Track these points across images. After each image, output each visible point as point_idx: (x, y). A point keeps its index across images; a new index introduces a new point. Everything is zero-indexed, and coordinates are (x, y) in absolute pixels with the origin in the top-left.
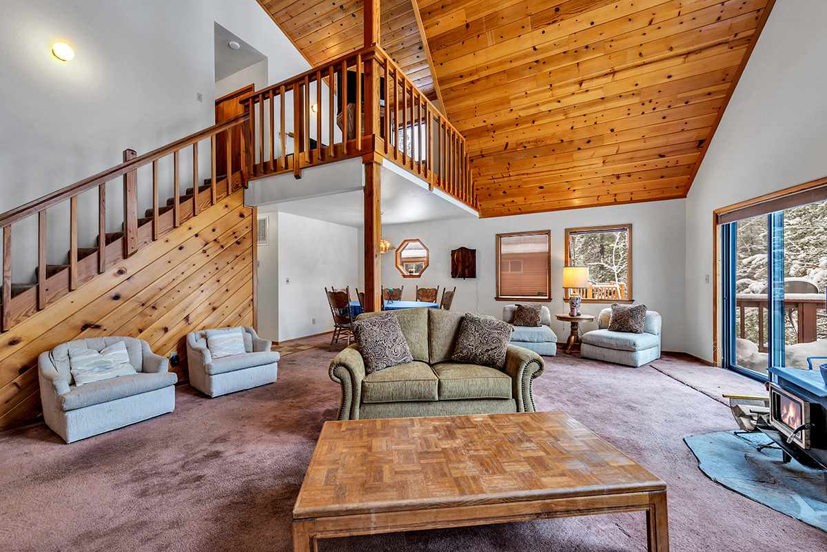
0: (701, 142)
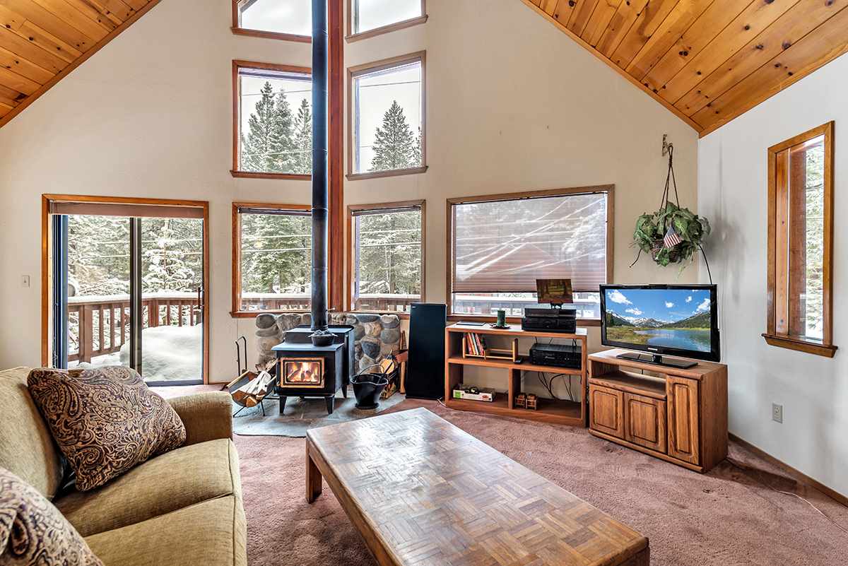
0: (22, 97)
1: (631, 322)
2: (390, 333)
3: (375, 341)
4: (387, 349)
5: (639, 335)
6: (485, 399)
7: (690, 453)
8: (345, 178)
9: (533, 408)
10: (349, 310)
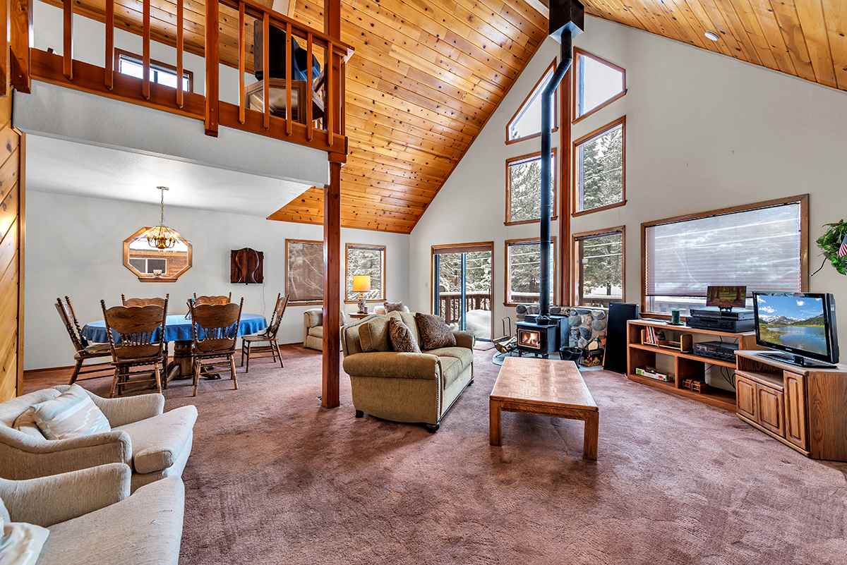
0: (425, 205)
1: (764, 319)
2: (598, 323)
3: (588, 328)
4: (595, 334)
5: (772, 332)
6: (661, 379)
7: (799, 439)
8: (571, 216)
9: (698, 391)
10: (573, 305)
